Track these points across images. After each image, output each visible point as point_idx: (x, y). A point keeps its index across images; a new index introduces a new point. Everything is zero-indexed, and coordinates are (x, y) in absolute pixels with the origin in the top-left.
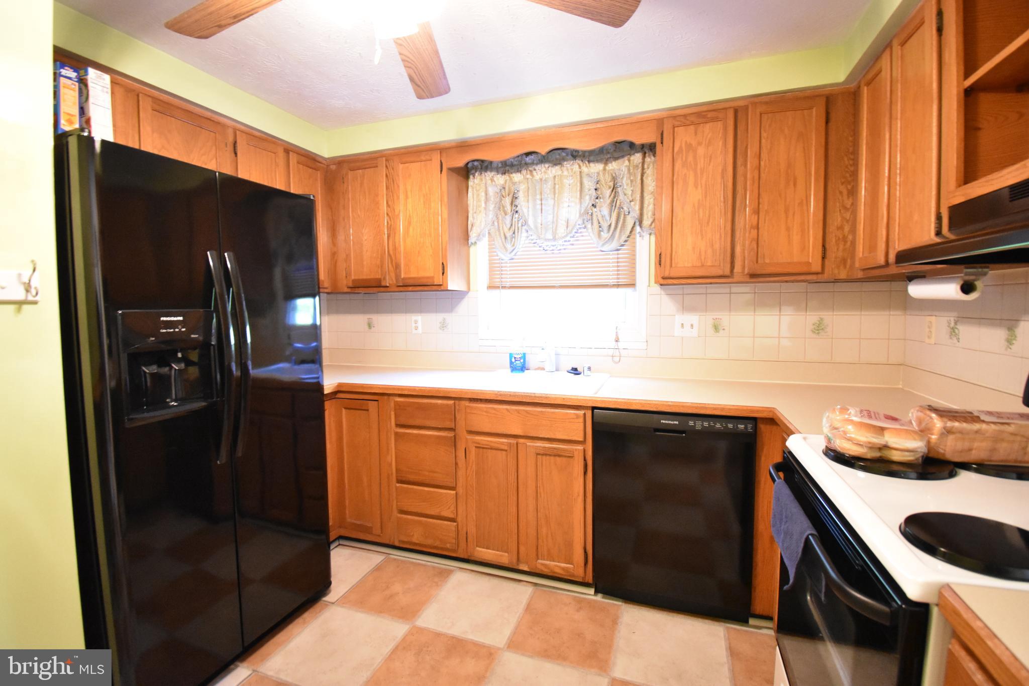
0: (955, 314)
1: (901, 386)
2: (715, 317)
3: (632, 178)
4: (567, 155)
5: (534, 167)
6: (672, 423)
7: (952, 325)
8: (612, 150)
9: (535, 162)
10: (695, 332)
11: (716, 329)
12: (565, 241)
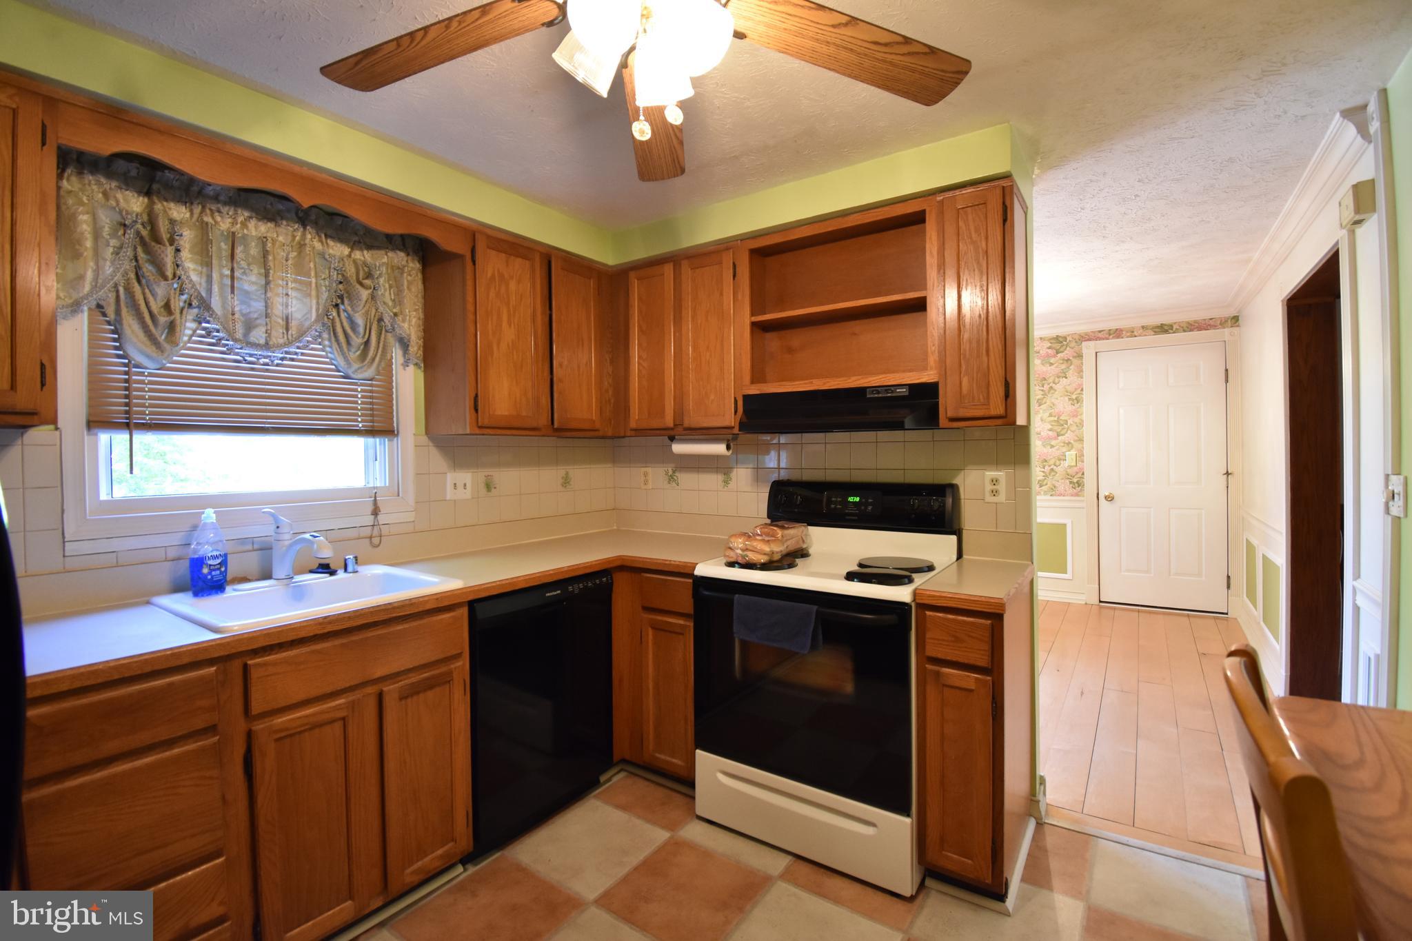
0: (673, 465)
1: (615, 528)
2: (487, 474)
3: (391, 282)
4: (288, 211)
5: (219, 205)
6: (555, 593)
7: (670, 473)
8: (362, 233)
9: (222, 198)
10: (467, 494)
11: (487, 487)
12: (287, 353)
